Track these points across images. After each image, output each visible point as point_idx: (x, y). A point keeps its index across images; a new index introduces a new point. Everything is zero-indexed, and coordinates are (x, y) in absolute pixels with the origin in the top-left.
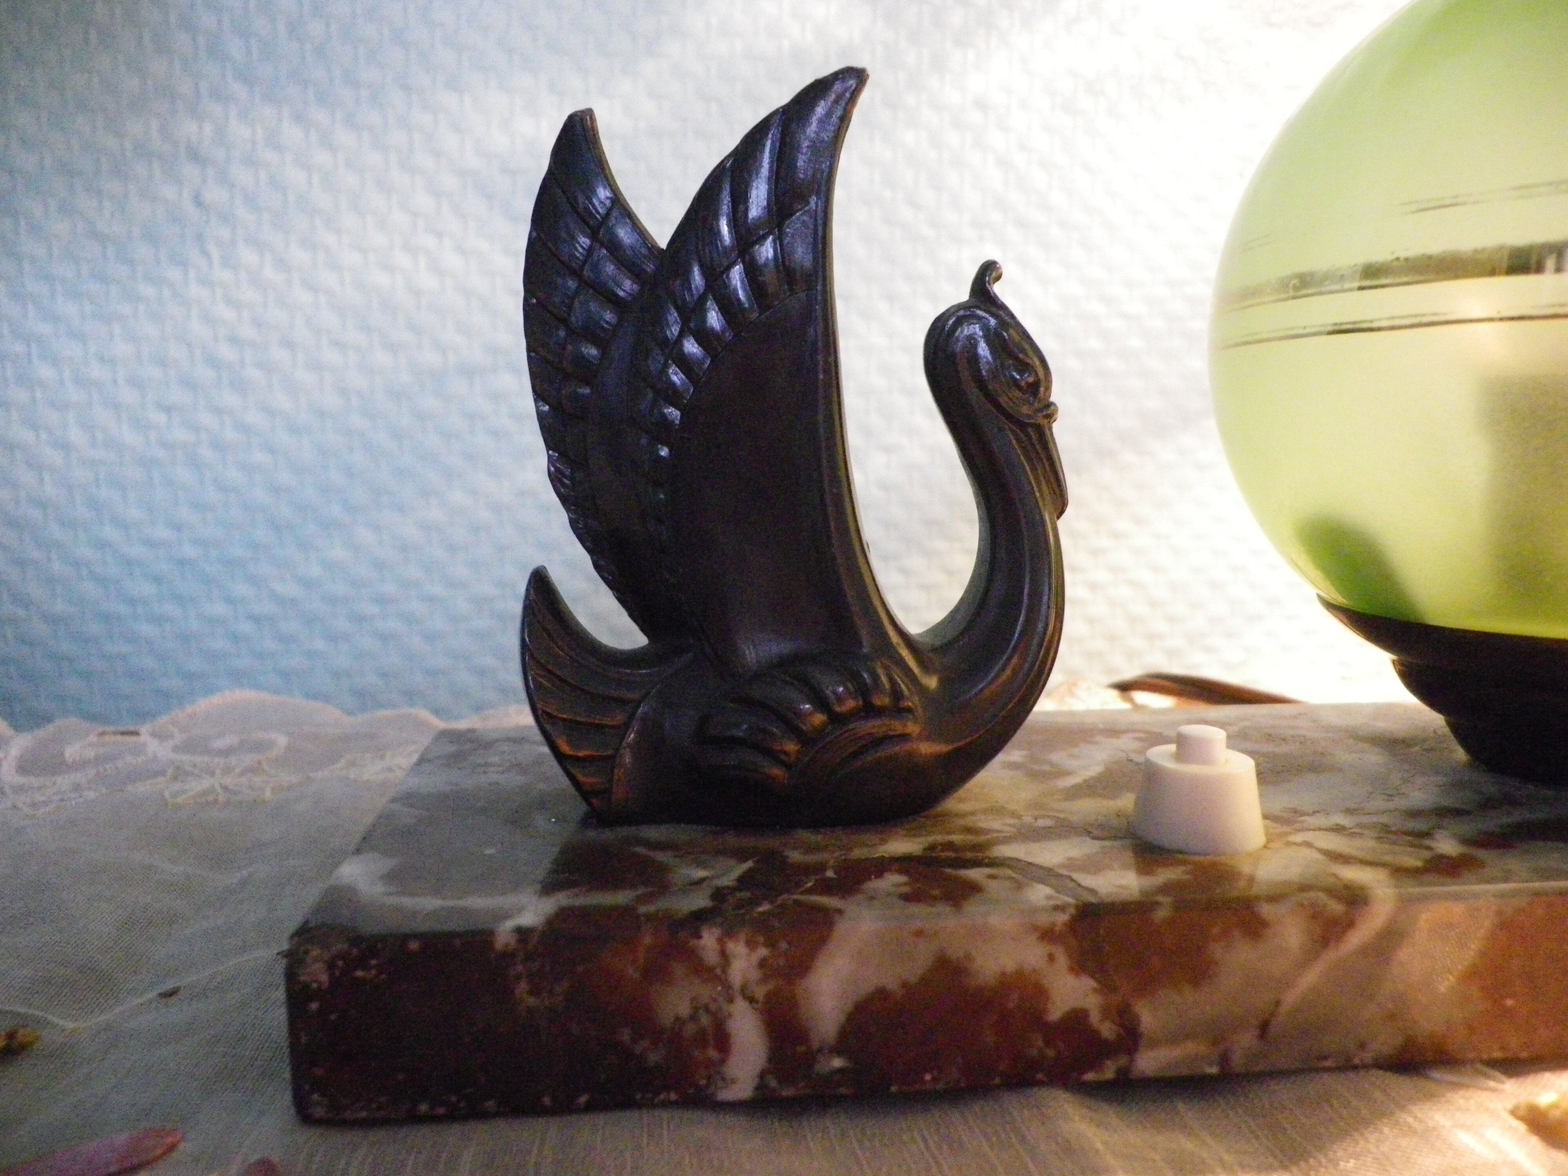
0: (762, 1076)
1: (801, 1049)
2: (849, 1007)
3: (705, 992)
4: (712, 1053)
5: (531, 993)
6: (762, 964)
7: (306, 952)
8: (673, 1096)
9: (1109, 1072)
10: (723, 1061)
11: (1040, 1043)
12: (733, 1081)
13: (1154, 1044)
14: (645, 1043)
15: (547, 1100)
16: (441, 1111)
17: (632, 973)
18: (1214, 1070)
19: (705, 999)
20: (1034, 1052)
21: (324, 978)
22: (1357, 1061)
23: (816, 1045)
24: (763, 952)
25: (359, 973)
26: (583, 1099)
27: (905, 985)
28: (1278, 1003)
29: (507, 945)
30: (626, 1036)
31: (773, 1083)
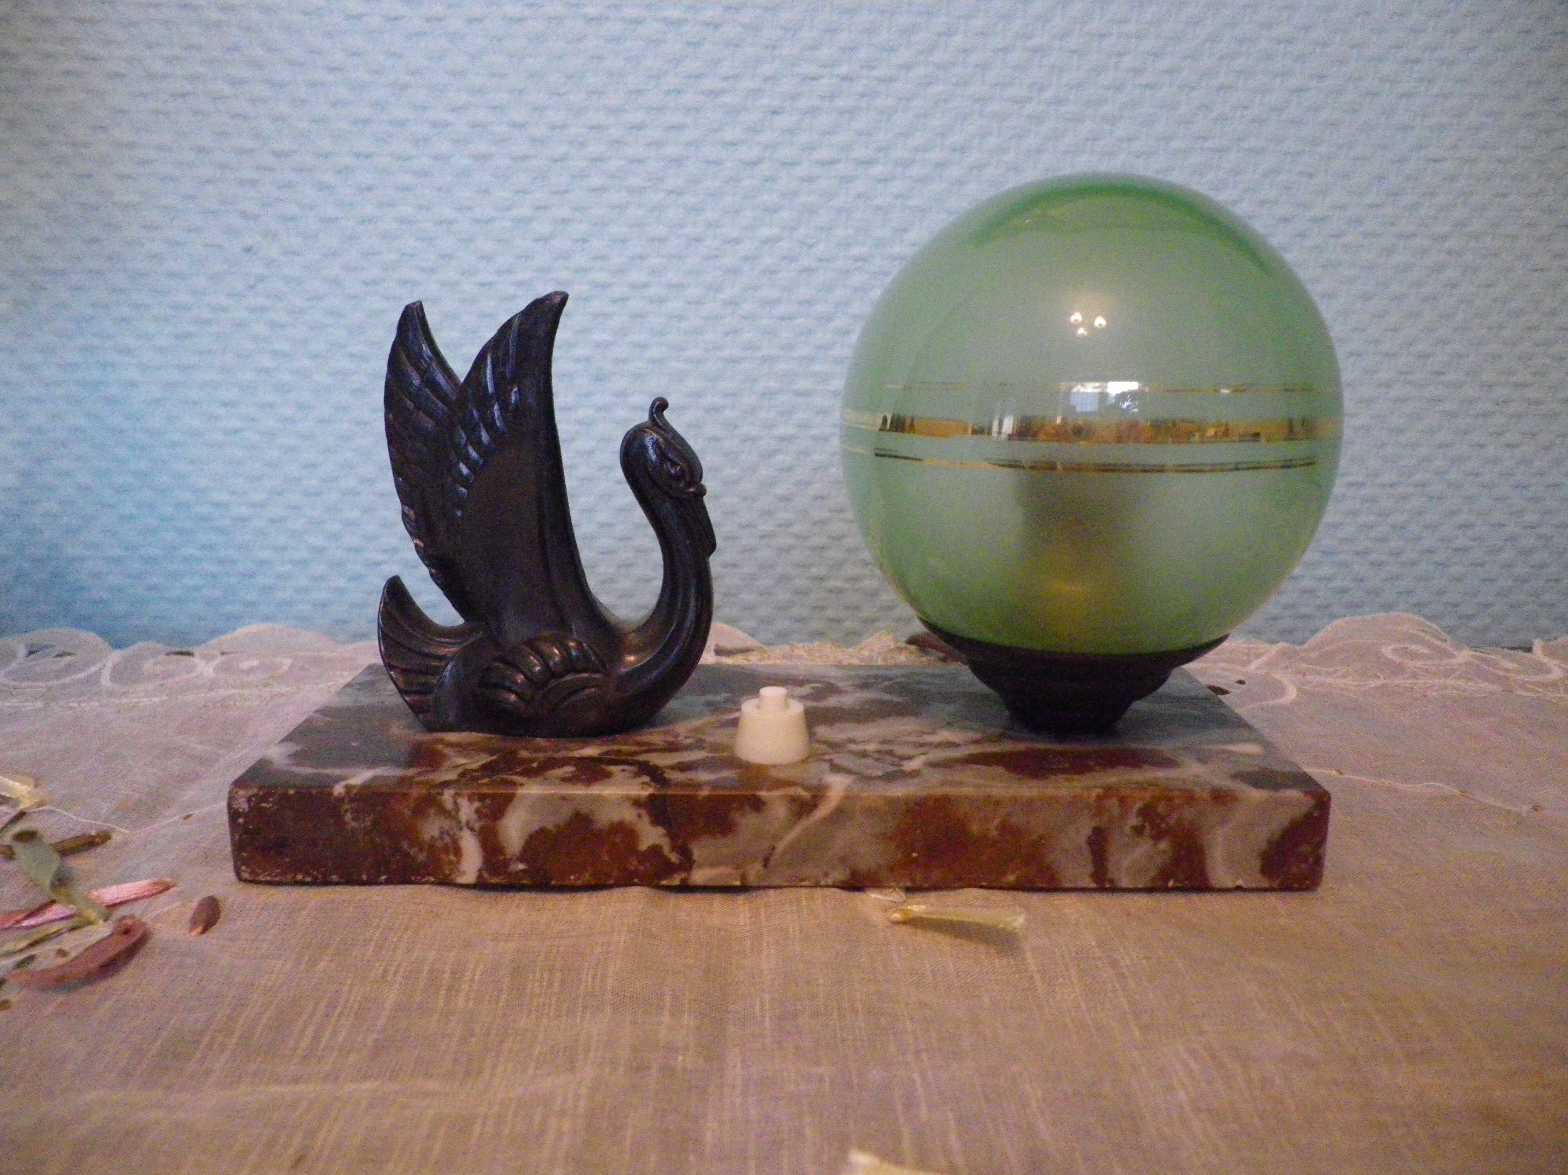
0: (480, 871)
1: (502, 858)
2: (526, 837)
3: (447, 824)
4: (452, 857)
5: (353, 819)
6: (477, 811)
7: (236, 793)
8: (432, 879)
9: (676, 881)
10: (458, 862)
11: (635, 862)
12: (464, 873)
13: (701, 866)
14: (416, 849)
15: (364, 877)
16: (308, 879)
17: (407, 812)
18: (738, 883)
19: (446, 827)
20: (632, 868)
21: (245, 806)
22: (823, 883)
23: (509, 857)
24: (477, 804)
25: (264, 805)
26: (383, 877)
27: (558, 826)
28: (774, 848)
29: (340, 794)
30: (405, 845)
31: (486, 875)
